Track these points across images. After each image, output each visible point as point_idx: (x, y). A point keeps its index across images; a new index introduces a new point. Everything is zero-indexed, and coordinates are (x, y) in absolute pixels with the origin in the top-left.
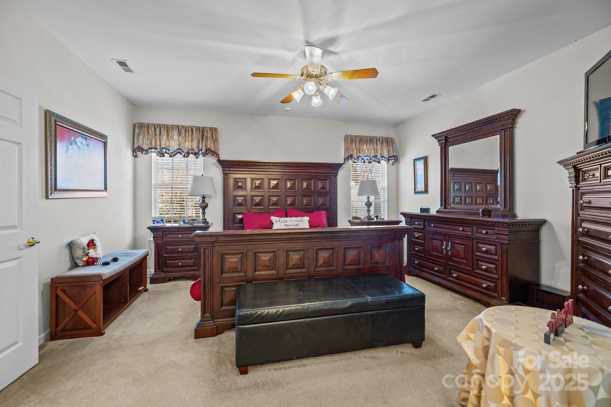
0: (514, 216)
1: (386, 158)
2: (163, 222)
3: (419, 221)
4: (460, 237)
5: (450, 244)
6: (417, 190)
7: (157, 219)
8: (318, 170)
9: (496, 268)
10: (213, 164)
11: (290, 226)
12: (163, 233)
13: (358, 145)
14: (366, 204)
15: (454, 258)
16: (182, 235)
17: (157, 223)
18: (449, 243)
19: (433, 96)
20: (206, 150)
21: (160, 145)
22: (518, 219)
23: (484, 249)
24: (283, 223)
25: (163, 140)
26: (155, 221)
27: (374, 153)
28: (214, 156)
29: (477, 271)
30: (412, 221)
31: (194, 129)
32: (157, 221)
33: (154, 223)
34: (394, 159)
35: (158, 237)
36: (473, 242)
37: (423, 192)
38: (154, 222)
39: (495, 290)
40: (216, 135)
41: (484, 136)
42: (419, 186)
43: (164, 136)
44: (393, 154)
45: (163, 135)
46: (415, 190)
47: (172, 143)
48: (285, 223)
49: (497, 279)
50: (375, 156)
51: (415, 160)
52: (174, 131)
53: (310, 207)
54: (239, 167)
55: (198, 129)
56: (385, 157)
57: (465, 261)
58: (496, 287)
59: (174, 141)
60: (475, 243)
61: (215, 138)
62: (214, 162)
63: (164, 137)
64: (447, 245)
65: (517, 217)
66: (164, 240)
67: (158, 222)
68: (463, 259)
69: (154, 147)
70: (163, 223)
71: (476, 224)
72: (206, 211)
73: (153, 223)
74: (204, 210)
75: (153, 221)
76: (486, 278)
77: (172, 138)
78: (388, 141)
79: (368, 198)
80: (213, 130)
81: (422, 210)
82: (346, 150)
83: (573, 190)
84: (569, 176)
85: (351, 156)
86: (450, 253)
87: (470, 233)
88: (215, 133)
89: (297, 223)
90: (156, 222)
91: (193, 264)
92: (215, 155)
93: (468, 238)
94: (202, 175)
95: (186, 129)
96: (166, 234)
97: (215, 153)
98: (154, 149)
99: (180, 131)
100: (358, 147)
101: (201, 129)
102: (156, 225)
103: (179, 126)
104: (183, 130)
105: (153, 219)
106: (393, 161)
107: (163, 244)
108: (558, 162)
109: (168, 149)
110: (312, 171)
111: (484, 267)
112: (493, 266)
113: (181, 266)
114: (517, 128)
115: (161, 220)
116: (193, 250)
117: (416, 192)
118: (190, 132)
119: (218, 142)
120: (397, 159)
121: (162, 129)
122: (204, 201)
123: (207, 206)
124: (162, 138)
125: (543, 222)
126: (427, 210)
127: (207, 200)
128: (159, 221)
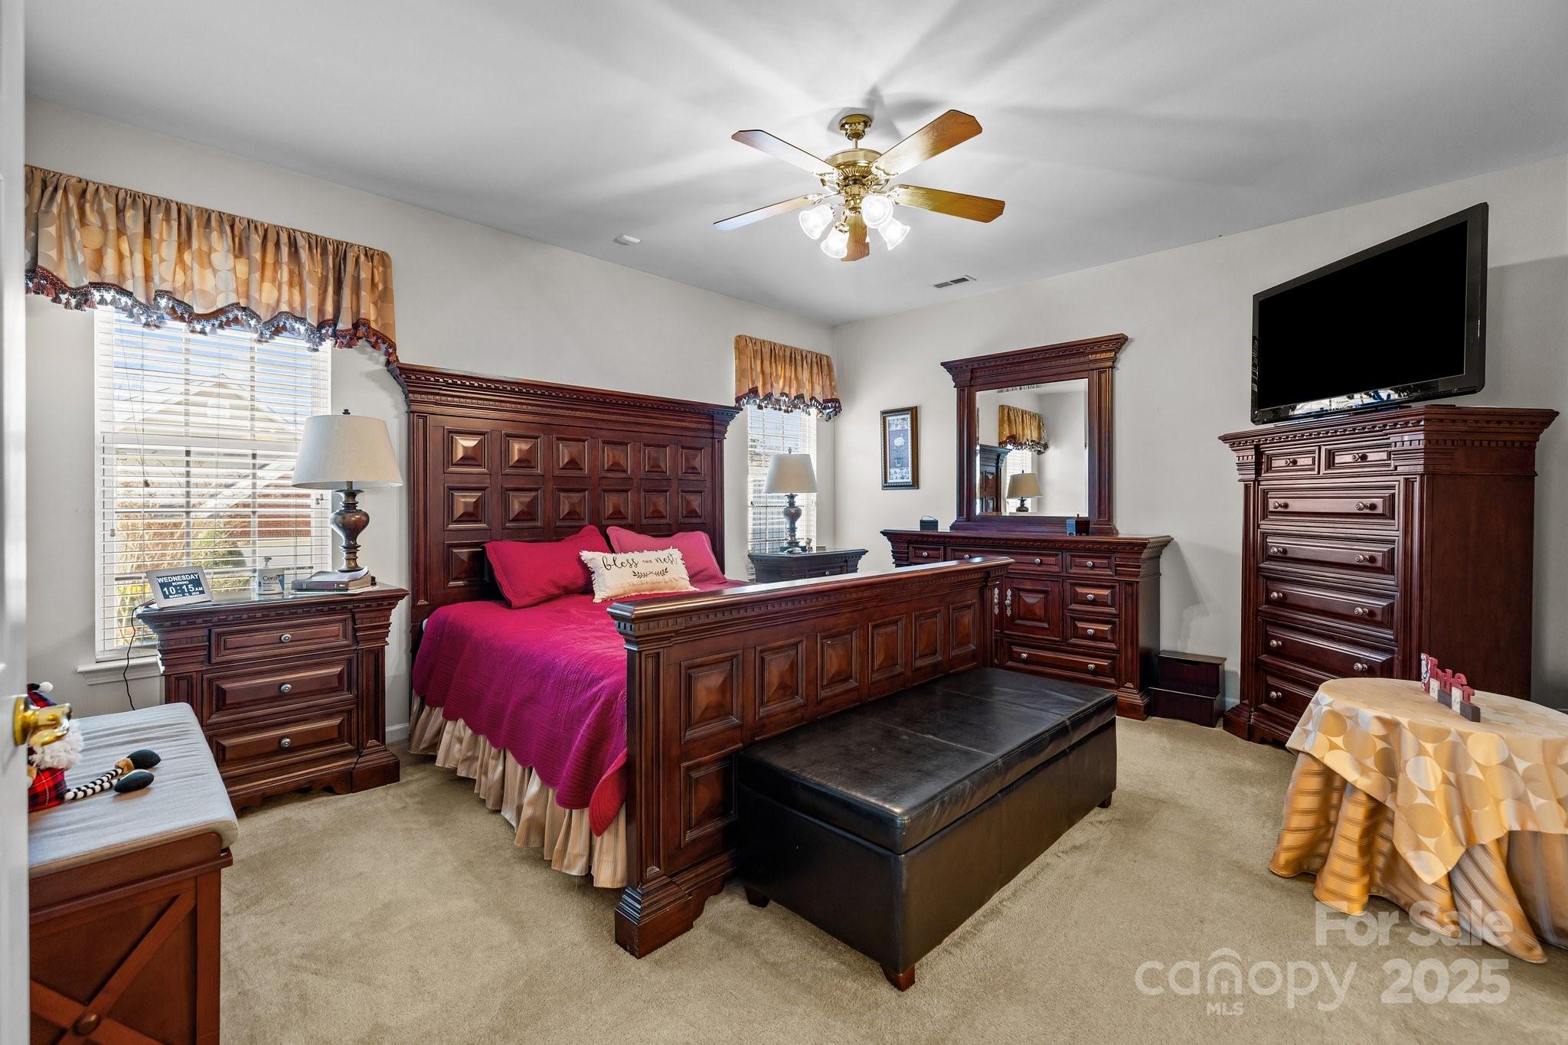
0: (1112, 531)
1: (820, 404)
2: (201, 589)
3: (931, 549)
4: (1036, 578)
5: (1009, 593)
6: (889, 481)
7: (174, 578)
8: (682, 421)
9: (1113, 631)
10: (370, 376)
11: (646, 575)
12: (210, 631)
13: (767, 363)
14: (787, 513)
15: (1018, 622)
16: (293, 631)
17: (177, 593)
18: (1006, 590)
19: (963, 280)
20: (356, 326)
21: (148, 278)
22: (1119, 536)
23: (1090, 597)
24: (628, 570)
25: (162, 260)
26: (168, 585)
27: (797, 390)
28: (379, 349)
29: (1073, 641)
30: (911, 548)
31: (302, 242)
32: (175, 587)
33: (166, 597)
34: (832, 407)
35: (182, 650)
36: (1064, 584)
37: (910, 486)
38: (165, 589)
39: (1112, 671)
40: (386, 278)
41: (1055, 378)
42: (896, 473)
43: (164, 244)
44: (832, 394)
45: (162, 240)
46: (886, 481)
47: (202, 278)
48: (634, 569)
49: (1117, 651)
50: (800, 397)
51: (885, 414)
52: (215, 235)
53: (662, 521)
54: (464, 394)
55: (319, 244)
56: (816, 401)
57: (1046, 625)
58: (1113, 666)
59: (215, 272)
60: (1067, 587)
61: (381, 287)
62: (373, 369)
63: (168, 249)
64: (1002, 596)
65: (1117, 533)
66: (214, 660)
67: (180, 591)
68: (1040, 620)
69: (110, 282)
70: (202, 592)
71: (1067, 550)
72: (360, 539)
73: (164, 593)
74: (355, 539)
75: (162, 585)
76: (1093, 653)
77: (205, 260)
78: (821, 364)
79: (792, 497)
80: (376, 258)
81: (924, 524)
82: (741, 374)
83: (1247, 487)
84: (1238, 462)
85: (754, 391)
86: (1009, 612)
87: (1056, 569)
88: (381, 269)
89: (661, 566)
90: (172, 590)
91: (335, 735)
92: (383, 347)
93: (1054, 577)
94: (346, 412)
95: (270, 236)
96: (219, 635)
97: (382, 341)
98: (112, 292)
99: (237, 239)
100: (767, 370)
101: (330, 248)
102: (177, 602)
103: (237, 220)
104: (256, 239)
105: (160, 580)
106: (831, 412)
107: (205, 676)
108: (1220, 438)
109: (179, 298)
110: (669, 422)
111: (1090, 632)
112: (1106, 628)
113: (291, 750)
114: (1118, 369)
115: (191, 582)
116: (337, 685)
117: (887, 486)
118: (285, 250)
119: (392, 302)
120: (840, 407)
121: (157, 217)
122: (354, 505)
123: (363, 523)
124: (158, 251)
125: (1166, 542)
126: (934, 524)
127: (363, 503)
128: (184, 587)
